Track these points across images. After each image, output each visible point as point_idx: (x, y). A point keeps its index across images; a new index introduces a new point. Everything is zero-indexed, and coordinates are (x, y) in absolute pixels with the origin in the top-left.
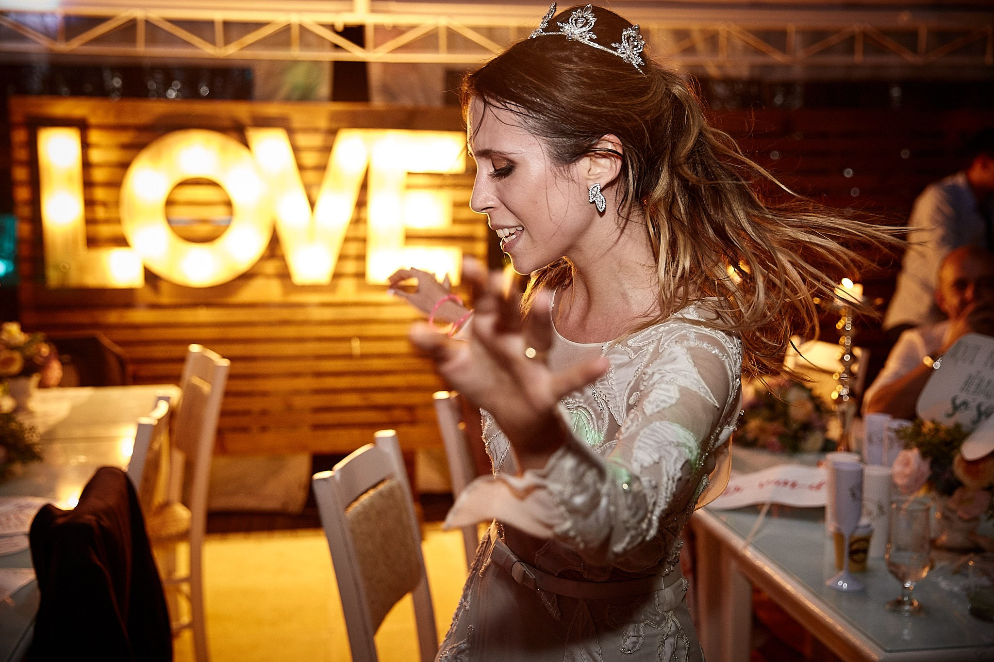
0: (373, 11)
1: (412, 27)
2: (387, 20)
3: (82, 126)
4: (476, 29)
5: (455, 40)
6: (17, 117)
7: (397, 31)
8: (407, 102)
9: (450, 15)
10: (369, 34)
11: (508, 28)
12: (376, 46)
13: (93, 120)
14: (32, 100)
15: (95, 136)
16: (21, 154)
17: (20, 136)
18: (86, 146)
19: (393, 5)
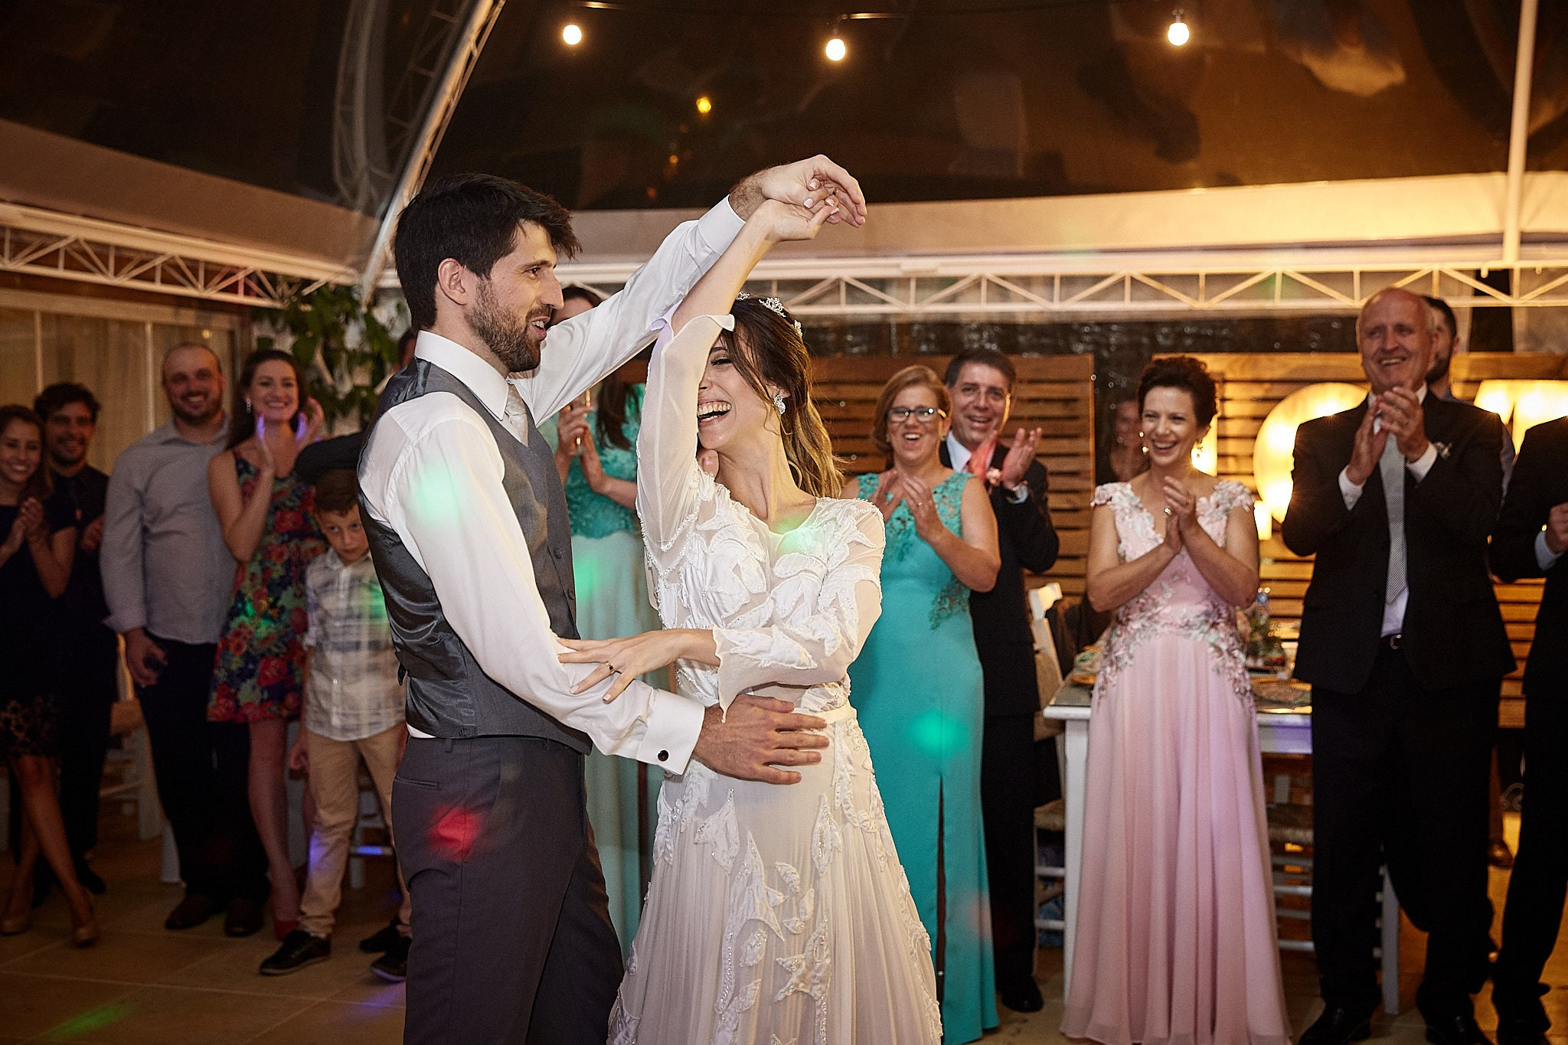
0: (1521, 258)
2: (1538, 264)
7: (1549, 275)
10: (1516, 278)
12: (1522, 294)
19: (1544, 250)
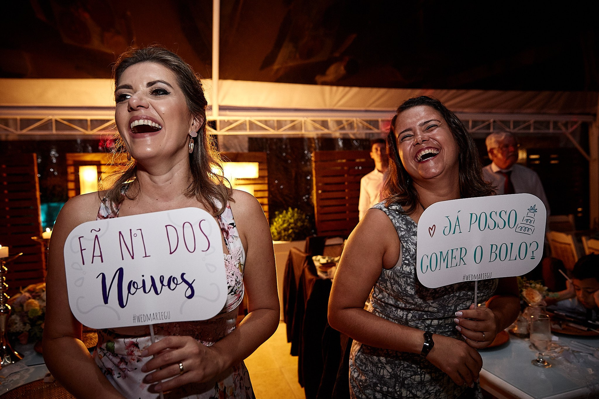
0: (220, 115)
1: (236, 121)
2: (226, 118)
3: (98, 164)
4: (260, 121)
5: (253, 126)
6: (70, 162)
7: (229, 123)
8: (233, 151)
9: (250, 116)
10: (218, 124)
11: (274, 121)
12: (220, 129)
13: (103, 162)
14: (77, 154)
15: (104, 169)
16: (72, 177)
17: (71, 170)
18: (99, 173)
19: (228, 113)
